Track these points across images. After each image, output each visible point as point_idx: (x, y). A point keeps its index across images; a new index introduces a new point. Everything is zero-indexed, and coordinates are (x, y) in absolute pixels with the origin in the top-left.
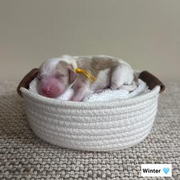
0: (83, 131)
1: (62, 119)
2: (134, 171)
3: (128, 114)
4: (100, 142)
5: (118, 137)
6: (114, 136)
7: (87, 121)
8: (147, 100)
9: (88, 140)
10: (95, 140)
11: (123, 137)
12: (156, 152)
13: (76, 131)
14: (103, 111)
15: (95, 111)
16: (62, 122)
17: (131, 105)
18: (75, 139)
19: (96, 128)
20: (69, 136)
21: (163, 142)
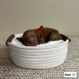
0: (37, 60)
1: (27, 55)
2: (53, 73)
3: (56, 51)
4: (44, 65)
5: (52, 62)
6: (50, 61)
7: (38, 55)
8: (63, 45)
9: (39, 64)
10: (42, 64)
11: (54, 62)
12: (64, 66)
13: (34, 60)
14: (45, 50)
15: (42, 50)
16: (27, 56)
17: (57, 47)
18: (33, 64)
19: (42, 58)
20: (30, 63)
21: (68, 63)
